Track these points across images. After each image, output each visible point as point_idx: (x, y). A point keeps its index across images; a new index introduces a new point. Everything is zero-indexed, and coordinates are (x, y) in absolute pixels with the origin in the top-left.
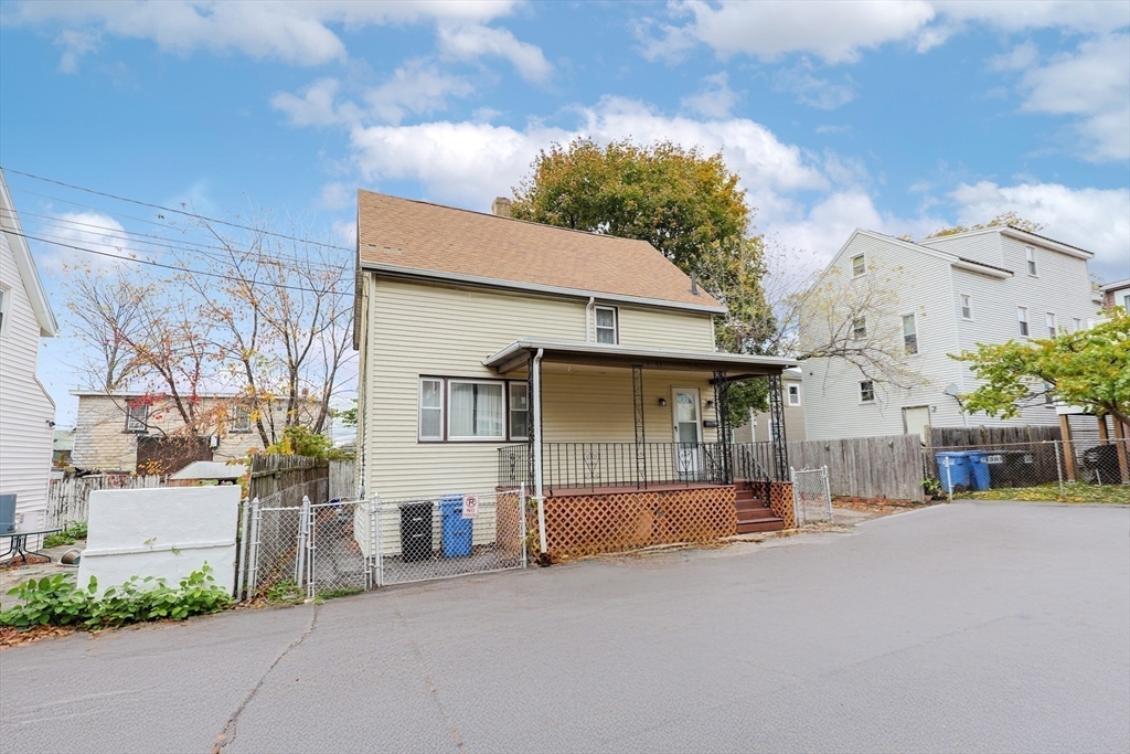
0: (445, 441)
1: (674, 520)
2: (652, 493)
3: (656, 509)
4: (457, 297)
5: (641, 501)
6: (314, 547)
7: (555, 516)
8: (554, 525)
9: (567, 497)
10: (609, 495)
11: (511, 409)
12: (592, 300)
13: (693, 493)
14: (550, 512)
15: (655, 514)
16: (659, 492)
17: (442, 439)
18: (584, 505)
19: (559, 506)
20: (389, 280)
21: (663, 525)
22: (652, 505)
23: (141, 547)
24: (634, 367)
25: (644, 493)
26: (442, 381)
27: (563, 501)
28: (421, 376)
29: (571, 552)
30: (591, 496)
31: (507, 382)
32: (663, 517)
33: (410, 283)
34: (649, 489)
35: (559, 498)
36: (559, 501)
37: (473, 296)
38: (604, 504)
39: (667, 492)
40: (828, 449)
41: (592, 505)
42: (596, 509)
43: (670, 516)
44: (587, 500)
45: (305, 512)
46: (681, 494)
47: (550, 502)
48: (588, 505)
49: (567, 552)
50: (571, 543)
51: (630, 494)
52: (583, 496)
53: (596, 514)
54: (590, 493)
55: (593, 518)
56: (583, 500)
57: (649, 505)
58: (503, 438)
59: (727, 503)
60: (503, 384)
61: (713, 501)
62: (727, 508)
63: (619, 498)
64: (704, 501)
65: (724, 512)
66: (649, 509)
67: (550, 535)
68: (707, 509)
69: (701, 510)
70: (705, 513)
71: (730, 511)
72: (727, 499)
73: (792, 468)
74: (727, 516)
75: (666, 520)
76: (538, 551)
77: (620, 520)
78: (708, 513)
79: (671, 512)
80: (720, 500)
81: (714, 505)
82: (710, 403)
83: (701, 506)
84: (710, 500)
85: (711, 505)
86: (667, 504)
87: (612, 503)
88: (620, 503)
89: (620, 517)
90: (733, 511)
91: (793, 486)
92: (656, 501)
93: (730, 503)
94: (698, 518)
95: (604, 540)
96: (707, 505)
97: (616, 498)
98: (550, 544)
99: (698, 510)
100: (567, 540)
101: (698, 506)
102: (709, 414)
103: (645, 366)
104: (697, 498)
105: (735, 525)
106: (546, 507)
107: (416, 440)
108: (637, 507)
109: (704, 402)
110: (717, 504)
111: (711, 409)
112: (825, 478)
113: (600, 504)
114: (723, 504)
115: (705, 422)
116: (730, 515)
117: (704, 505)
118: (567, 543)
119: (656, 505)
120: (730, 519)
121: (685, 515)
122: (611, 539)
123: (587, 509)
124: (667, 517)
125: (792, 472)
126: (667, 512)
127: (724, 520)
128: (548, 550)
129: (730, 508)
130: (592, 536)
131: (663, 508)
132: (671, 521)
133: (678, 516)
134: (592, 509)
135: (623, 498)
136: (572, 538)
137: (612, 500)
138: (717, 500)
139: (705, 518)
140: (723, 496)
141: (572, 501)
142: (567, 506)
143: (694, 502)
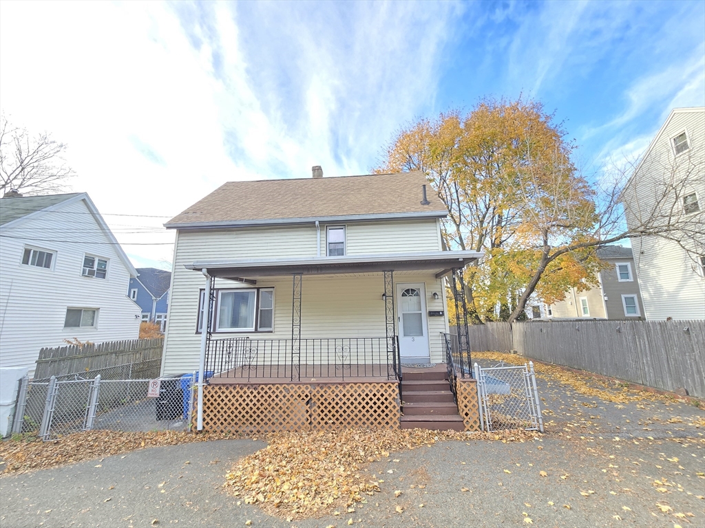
0: (214, 333)
1: (326, 411)
2: (303, 384)
3: (307, 399)
5: (292, 392)
7: (212, 400)
8: (212, 408)
9: (225, 385)
10: (260, 384)
11: (260, 309)
12: (317, 223)
13: (348, 387)
14: (209, 396)
15: (307, 403)
16: (311, 384)
18: (238, 392)
19: (216, 392)
21: (315, 415)
22: (303, 396)
25: (296, 384)
27: (220, 389)
28: (201, 289)
29: (225, 431)
30: (245, 385)
31: (258, 289)
32: (315, 408)
34: (302, 381)
35: (217, 385)
36: (217, 389)
38: (255, 393)
39: (319, 384)
41: (245, 393)
43: (322, 407)
44: (241, 388)
45: (51, 387)
46: (333, 387)
47: (209, 388)
48: (241, 393)
49: (222, 431)
50: (225, 424)
51: (281, 384)
52: (238, 385)
54: (247, 382)
56: (238, 388)
57: (299, 396)
58: (253, 329)
59: (386, 399)
60: (256, 291)
61: (371, 395)
62: (386, 403)
63: (270, 389)
64: (359, 395)
65: (383, 407)
66: (300, 399)
67: (208, 415)
68: (364, 403)
69: (356, 403)
70: (360, 407)
71: (390, 407)
72: (386, 395)
73: (476, 364)
74: (387, 411)
75: (319, 411)
76: (196, 428)
77: (269, 408)
78: (364, 407)
79: (322, 404)
80: (378, 395)
81: (371, 399)
82: (435, 294)
83: (356, 399)
84: (367, 395)
85: (367, 399)
86: (318, 396)
87: (262, 393)
88: (270, 393)
89: (269, 405)
90: (394, 407)
91: (478, 383)
92: (307, 392)
93: (390, 399)
94: (352, 411)
95: (255, 424)
96: (363, 399)
97: (266, 389)
98: (208, 423)
99: (352, 403)
100: (222, 420)
101: (352, 399)
102: (436, 304)
103: (305, 273)
104: (352, 391)
105: (398, 422)
106: (206, 393)
107: (195, 332)
108: (288, 396)
109: (429, 295)
110: (375, 399)
111: (437, 301)
112: (530, 376)
113: (252, 393)
114: (382, 399)
115: (430, 312)
116: (391, 411)
117: (359, 399)
118: (222, 424)
119: (307, 396)
120: (391, 415)
121: (337, 408)
122: (262, 423)
123: (241, 396)
124: (319, 407)
125: (476, 369)
126: (319, 403)
127: (383, 415)
128: (204, 427)
129: (390, 403)
130: (244, 420)
131: (315, 399)
132: (322, 411)
133: (330, 407)
134: (245, 397)
135: (274, 388)
136: (225, 420)
137: (262, 389)
138: (375, 395)
139: (360, 411)
140: (382, 391)
141: (227, 389)
142: (223, 393)
143: (348, 396)
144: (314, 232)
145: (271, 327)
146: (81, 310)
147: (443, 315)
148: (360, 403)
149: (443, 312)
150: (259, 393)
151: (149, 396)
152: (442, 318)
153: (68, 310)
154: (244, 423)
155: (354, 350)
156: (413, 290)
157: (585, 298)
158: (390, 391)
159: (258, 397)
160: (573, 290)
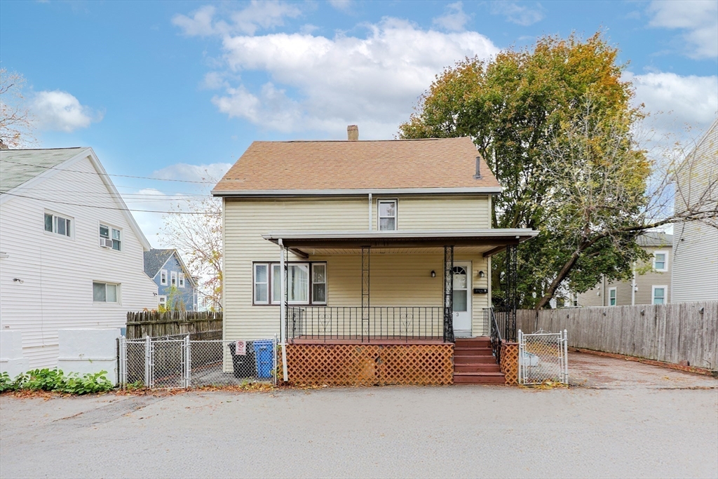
0: (270, 304)
1: (392, 367)
2: (373, 345)
3: (376, 357)
4: (276, 207)
5: (363, 351)
6: (154, 365)
7: (294, 357)
8: (294, 364)
9: (304, 345)
10: (335, 345)
11: (313, 283)
12: (370, 196)
13: (411, 348)
14: (291, 354)
15: (376, 361)
16: (379, 345)
17: (268, 303)
18: (316, 351)
19: (298, 351)
20: (233, 201)
21: (383, 370)
22: (373, 355)
23: (77, 357)
24: (363, 247)
25: (366, 345)
26: (267, 265)
27: (301, 348)
28: (254, 262)
29: (307, 382)
30: (322, 345)
31: (310, 263)
32: (383, 364)
33: (245, 201)
34: (371, 343)
35: (298, 345)
36: (298, 348)
37: (286, 205)
38: (332, 351)
39: (386, 345)
40: (643, 314)
41: (323, 351)
42: (326, 354)
43: (389, 364)
44: (319, 348)
45: (147, 345)
46: (398, 348)
47: (291, 348)
48: (319, 351)
49: (304, 383)
50: (307, 376)
51: (354, 345)
52: (316, 345)
53: (325, 358)
54: (323, 343)
55: (322, 361)
56: (316, 348)
57: (369, 354)
58: (308, 303)
59: (443, 358)
60: (308, 265)
61: (430, 355)
62: (443, 361)
63: (344, 348)
64: (421, 354)
65: (440, 364)
66: (370, 357)
67: (292, 370)
68: (424, 361)
69: (417, 361)
70: (421, 364)
71: (446, 364)
72: (443, 354)
73: (520, 331)
74: (443, 368)
75: (386, 367)
76: (282, 379)
77: (344, 364)
78: (424, 364)
79: (389, 361)
80: (437, 355)
81: (430, 358)
82: (481, 272)
83: (417, 358)
84: (427, 354)
85: (427, 358)
86: (386, 355)
87: (338, 352)
88: (344, 351)
89: (344, 361)
90: (449, 364)
91: (520, 347)
92: (376, 352)
93: (446, 358)
94: (414, 367)
95: (332, 376)
96: (424, 358)
97: (341, 348)
98: (292, 376)
99: (414, 361)
100: (304, 373)
101: (414, 358)
102: (481, 282)
103: (373, 246)
104: (414, 351)
105: (451, 376)
106: (289, 351)
107: (252, 303)
108: (360, 355)
109: (475, 273)
110: (433, 358)
111: (482, 279)
112: (563, 342)
113: (329, 351)
114: (440, 358)
115: (475, 290)
116: (446, 367)
117: (420, 358)
118: (304, 376)
119: (376, 355)
120: (446, 371)
121: (402, 364)
122: (338, 376)
123: (319, 354)
124: (386, 364)
125: (520, 335)
126: (386, 361)
127: (440, 371)
128: (289, 379)
129: (446, 361)
130: (323, 373)
131: (382, 357)
132: (389, 367)
133: (395, 364)
134: (323, 354)
135: (347, 348)
136: (307, 373)
137: (338, 348)
138: (433, 354)
139: (421, 367)
140: (440, 351)
141: (307, 348)
142: (304, 351)
143: (411, 355)
144: (365, 206)
145: (324, 300)
146: (104, 284)
147: (487, 292)
148: (421, 361)
149: (487, 290)
150: (335, 352)
151: (237, 354)
152: (486, 296)
153: (94, 283)
154: (323, 376)
155: (416, 316)
156: (460, 269)
157: (615, 288)
158: (446, 351)
159: (335, 355)
160: (604, 279)
